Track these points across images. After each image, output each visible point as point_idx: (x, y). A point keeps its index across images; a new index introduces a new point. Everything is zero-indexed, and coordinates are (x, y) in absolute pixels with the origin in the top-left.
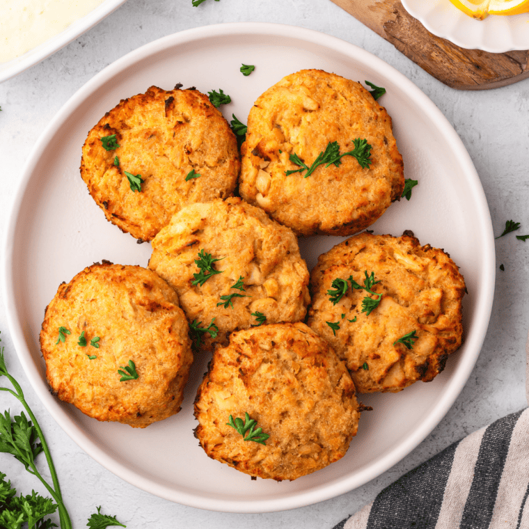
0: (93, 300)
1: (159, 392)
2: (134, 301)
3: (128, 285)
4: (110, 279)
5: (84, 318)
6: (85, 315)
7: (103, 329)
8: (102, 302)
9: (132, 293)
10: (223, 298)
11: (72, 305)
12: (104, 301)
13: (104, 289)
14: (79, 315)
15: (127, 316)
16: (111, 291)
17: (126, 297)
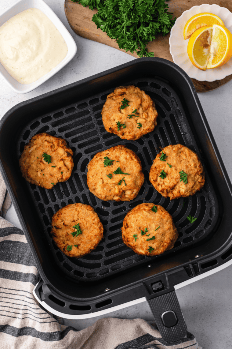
0: (136, 220)
1: (172, 230)
2: (147, 211)
3: (142, 209)
4: (136, 211)
5: (138, 227)
6: (137, 226)
7: (145, 225)
8: (139, 219)
9: (145, 210)
10: (129, 115)
11: (132, 227)
12: (139, 218)
13: (137, 215)
14: (136, 228)
15: (149, 216)
16: (139, 214)
17: (144, 212)
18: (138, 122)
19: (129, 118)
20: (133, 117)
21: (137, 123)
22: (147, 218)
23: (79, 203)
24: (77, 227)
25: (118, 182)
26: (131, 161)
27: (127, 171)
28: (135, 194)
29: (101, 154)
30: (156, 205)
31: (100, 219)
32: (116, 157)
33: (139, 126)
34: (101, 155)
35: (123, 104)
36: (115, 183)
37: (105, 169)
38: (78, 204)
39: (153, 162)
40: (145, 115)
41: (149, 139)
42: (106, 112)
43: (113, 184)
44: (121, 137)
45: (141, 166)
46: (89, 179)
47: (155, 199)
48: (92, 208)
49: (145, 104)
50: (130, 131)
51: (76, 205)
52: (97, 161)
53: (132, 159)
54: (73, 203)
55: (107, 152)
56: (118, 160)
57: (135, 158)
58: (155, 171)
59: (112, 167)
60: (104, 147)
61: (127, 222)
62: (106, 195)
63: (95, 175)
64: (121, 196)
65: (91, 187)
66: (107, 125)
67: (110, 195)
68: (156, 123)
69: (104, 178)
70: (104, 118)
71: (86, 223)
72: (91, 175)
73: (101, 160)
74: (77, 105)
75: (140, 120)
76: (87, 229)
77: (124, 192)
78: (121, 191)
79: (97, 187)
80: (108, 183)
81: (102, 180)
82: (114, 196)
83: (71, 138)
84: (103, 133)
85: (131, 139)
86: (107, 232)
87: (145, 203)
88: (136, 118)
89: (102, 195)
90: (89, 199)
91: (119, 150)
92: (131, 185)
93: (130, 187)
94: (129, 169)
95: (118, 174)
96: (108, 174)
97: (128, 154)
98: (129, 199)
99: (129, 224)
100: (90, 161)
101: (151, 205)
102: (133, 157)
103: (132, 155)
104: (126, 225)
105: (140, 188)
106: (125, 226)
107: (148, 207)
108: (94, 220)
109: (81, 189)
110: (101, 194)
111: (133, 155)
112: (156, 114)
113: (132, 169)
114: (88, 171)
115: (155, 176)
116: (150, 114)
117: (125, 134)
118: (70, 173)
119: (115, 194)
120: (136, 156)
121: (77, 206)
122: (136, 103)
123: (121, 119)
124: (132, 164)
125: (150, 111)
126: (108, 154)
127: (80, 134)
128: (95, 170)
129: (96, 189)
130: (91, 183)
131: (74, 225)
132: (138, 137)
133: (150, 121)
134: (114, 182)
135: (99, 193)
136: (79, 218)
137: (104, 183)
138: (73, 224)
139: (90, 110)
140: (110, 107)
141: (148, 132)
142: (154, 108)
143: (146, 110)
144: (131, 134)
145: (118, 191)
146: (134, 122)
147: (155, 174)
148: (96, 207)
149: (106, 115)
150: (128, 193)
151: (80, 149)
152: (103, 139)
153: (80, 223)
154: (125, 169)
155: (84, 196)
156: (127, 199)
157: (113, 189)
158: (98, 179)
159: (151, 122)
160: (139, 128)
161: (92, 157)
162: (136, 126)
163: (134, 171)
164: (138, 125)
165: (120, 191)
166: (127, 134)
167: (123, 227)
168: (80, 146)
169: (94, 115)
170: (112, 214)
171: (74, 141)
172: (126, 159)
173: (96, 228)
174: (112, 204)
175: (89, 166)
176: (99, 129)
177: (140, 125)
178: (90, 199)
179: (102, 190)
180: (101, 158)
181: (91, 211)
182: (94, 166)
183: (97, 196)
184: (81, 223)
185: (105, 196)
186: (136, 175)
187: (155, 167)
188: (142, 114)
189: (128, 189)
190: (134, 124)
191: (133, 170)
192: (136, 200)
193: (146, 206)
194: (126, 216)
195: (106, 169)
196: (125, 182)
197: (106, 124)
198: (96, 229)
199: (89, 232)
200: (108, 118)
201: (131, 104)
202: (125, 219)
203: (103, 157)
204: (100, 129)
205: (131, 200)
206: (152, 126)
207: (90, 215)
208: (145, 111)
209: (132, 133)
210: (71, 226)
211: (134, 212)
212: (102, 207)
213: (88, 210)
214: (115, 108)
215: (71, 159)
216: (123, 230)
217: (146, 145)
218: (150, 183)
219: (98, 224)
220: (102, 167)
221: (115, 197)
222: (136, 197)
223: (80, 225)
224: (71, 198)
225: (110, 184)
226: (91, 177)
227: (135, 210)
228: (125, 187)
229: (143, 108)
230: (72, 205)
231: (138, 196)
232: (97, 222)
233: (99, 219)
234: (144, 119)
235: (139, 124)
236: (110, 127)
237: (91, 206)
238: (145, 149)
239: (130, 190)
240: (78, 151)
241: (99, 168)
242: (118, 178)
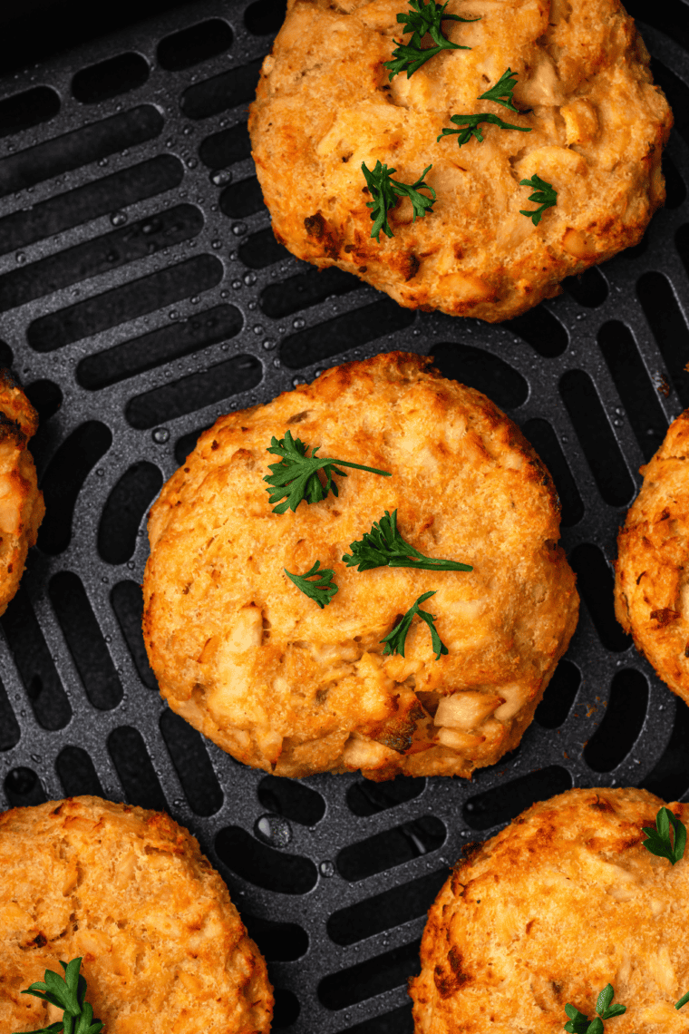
0: (529, 926)
2: (608, 855)
3: (569, 834)
4: (526, 855)
5: (543, 978)
7: (601, 964)
8: (549, 914)
9: (592, 844)
10: (456, 118)
11: (492, 979)
12: (553, 905)
13: (531, 885)
14: (526, 986)
15: (623, 892)
16: (549, 875)
17: (590, 860)
18: (527, 169)
19: (462, 141)
20: (492, 131)
21: (514, 175)
22: (610, 905)
23: (83, 801)
24: (66, 991)
25: (378, 628)
26: (477, 465)
27: (451, 542)
28: (514, 719)
29: (247, 424)
30: (672, 806)
31: (246, 918)
32: (364, 437)
33: (533, 198)
34: (244, 430)
35: (407, 38)
36: (357, 639)
37: (281, 532)
38: (73, 806)
39: (641, 479)
40: (580, 120)
41: (600, 315)
42: (279, 105)
43: (343, 644)
44: (399, 290)
45: (553, 502)
46: (157, 611)
47: (657, 755)
48: (180, 836)
49: (577, 39)
50: (467, 240)
51: (57, 812)
52: (221, 473)
53: (486, 453)
54: (40, 799)
55: (296, 402)
56: (380, 457)
57: (510, 443)
58: (665, 543)
59: (336, 514)
60: (270, 375)
61: (458, 938)
62: (290, 733)
63: (203, 580)
64: (405, 737)
65: (172, 672)
66: (289, 198)
67: (324, 734)
68: (660, 186)
69: (271, 602)
70: (267, 145)
71: (138, 958)
72: (176, 578)
73: (251, 465)
74: (67, 76)
75: (543, 158)
76: (144, 1001)
77: (427, 705)
78: (407, 698)
79: (222, 667)
80: (305, 638)
81: (253, 616)
82: (350, 740)
83: (26, 313)
84: (263, 276)
85: (471, 303)
86: (302, 1017)
87: (587, 793)
88: (512, 141)
89: (259, 732)
90: (162, 767)
91: (380, 386)
92: (479, 654)
93: (471, 663)
94: (463, 531)
95: (382, 564)
96: (302, 571)
97: (452, 413)
98: (468, 763)
99: (471, 958)
100: (169, 479)
101: (636, 805)
102: (496, 438)
103: (482, 423)
104: (446, 965)
105: (548, 678)
106: (439, 970)
107: (616, 822)
108: (196, 928)
109: (105, 693)
110: (249, 728)
111: (495, 425)
112: (662, 115)
113: (484, 529)
114: (153, 549)
115: (668, 578)
116: (613, 116)
117: (427, 263)
118: (10, 569)
119: (359, 727)
120: (511, 432)
121: (70, 821)
122: (509, 24)
123: (395, 145)
124: (484, 488)
125: (614, 93)
126: (303, 416)
127: (90, 287)
128: (202, 541)
129: (211, 684)
130: (174, 639)
131: (36, 978)
132: (528, 289)
133: (616, 165)
134: (350, 629)
135: (237, 714)
136: (80, 913)
137: (274, 640)
138: (35, 967)
139: (159, 108)
140: (311, 62)
141: (599, 246)
142: (641, 71)
143: (581, 83)
144: (477, 262)
145: (382, 699)
146: (496, 168)
147: (666, 563)
148: (220, 825)
149: (280, 122)
150: (459, 713)
151: (90, 395)
152: (260, 317)
153: (91, 958)
154: (430, 525)
155: (123, 743)
156: (452, 764)
157: (347, 687)
158: (228, 607)
159: (624, 169)
160: (536, 217)
161: (183, 449)
162: (508, 198)
163: (503, 547)
164: (527, 192)
165: (394, 703)
166: (445, 262)
167: (427, 977)
168: (94, 374)
169: (196, 139)
170: (337, 879)
171: (45, 335)
172: (441, 449)
173: (212, 995)
174: (334, 807)
175: (155, 513)
176: (233, 243)
177: (544, 196)
178: (168, 765)
179: (259, 690)
180: (248, 447)
181: (177, 861)
182: (199, 510)
183: (218, 738)
184: (97, 952)
185: (286, 740)
186: (522, 572)
187: (666, 515)
188: (557, 109)
189: (460, 680)
190: (496, 185)
191: (493, 535)
192: (518, 769)
193: (596, 814)
194: (447, 894)
195: (288, 531)
196: (434, 628)
197: (281, 188)
198: (213, 1002)
199: (158, 1021)
200: (299, 142)
201: (472, 36)
202: (437, 911)
203: (261, 441)
204: (241, 247)
205: (477, 765)
206: (635, 203)
207: (170, 889)
208: (576, 93)
209: (482, 256)
210: (17, 979)
211: (506, 865)
212: (264, 826)
213: (149, 850)
214: (351, 70)
215: (21, 460)
216: (423, 1001)
217: (585, 354)
218: (620, 638)
219: (230, 959)
220: (255, 515)
221: (359, 744)
222: (519, 748)
223: (92, 969)
224: (27, 763)
225: (323, 647)
226: (172, 594)
227: (516, 844)
228: (435, 668)
229: (562, 64)
230: (33, 813)
231: (529, 735)
232: (219, 949)
233: (236, 923)
234: (571, 147)
235: (537, 182)
236: (311, 213)
237: (180, 821)
238: (574, 387)
239: (473, 688)
240: (78, 407)
241: (236, 524)
242: (379, 600)
